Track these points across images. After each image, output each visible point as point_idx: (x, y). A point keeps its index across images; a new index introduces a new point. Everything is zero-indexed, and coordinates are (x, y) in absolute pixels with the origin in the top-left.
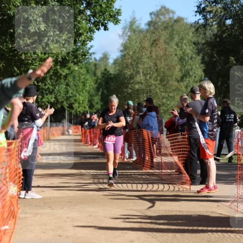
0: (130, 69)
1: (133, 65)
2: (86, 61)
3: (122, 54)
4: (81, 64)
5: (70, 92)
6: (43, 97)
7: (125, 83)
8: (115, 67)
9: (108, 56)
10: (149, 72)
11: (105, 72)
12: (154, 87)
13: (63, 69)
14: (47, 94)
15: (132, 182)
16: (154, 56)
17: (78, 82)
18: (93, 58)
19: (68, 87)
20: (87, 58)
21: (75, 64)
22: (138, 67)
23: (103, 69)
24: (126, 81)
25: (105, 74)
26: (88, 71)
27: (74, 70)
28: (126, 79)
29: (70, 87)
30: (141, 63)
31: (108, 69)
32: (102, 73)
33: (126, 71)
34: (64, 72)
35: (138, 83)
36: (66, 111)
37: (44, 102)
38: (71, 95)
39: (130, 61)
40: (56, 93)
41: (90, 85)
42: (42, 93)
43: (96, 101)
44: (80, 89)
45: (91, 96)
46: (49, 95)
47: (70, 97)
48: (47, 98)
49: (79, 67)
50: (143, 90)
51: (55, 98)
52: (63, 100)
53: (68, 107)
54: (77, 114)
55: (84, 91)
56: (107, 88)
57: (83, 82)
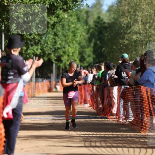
0: (127, 17)
1: (130, 12)
2: (76, 8)
4: (71, 11)
5: (58, 43)
6: (28, 48)
7: (121, 33)
8: (110, 15)
9: (101, 2)
10: (148, 21)
11: (98, 20)
13: (51, 17)
14: (32, 45)
15: (128, 146)
17: (67, 31)
18: (85, 5)
19: (56, 38)
20: (78, 5)
21: (65, 11)
22: (136, 15)
23: (96, 17)
24: (122, 31)
25: (98, 23)
26: (78, 19)
27: (63, 18)
28: (121, 29)
29: (59, 37)
30: (140, 10)
31: (102, 17)
32: (95, 22)
33: (122, 20)
34: (51, 20)
35: (136, 33)
36: (54, 65)
37: (29, 54)
38: (59, 46)
39: (126, 8)
40: (43, 43)
41: (80, 36)
42: (27, 44)
43: (87, 53)
44: (70, 40)
45: (82, 47)
46: (34, 46)
47: (58, 48)
48: (32, 50)
49: (69, 14)
50: (142, 41)
51: (41, 49)
52: (50, 52)
53: (55, 60)
54: (66, 68)
55: (74, 42)
56: (100, 39)
57: (73, 32)
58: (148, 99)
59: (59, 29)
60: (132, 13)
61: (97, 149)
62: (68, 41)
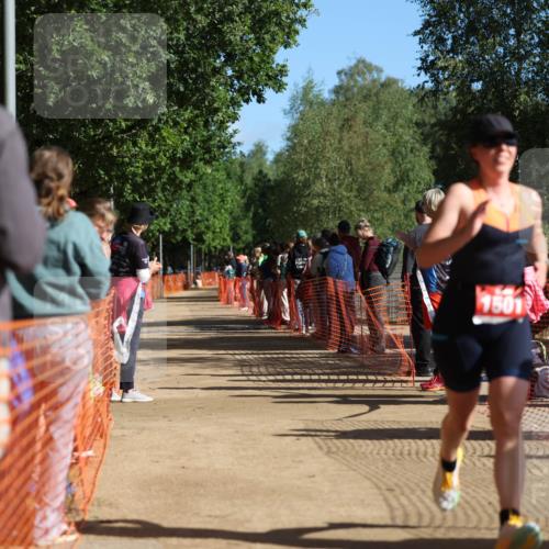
0: (304, 170)
1: (309, 163)
2: (225, 158)
3: (290, 143)
4: (217, 163)
5: (198, 213)
7: (295, 195)
8: (278, 168)
9: (264, 149)
10: (337, 175)
11: (259, 177)
12: (346, 202)
13: (185, 172)
16: (346, 148)
17: (211, 194)
18: (238, 152)
19: (195, 204)
20: (227, 153)
21: (208, 162)
22: (317, 167)
23: (256, 171)
24: (296, 192)
25: (259, 180)
26: (229, 175)
27: (204, 174)
28: (296, 189)
29: (198, 204)
30: (324, 160)
31: (265, 171)
32: (254, 179)
33: (295, 176)
34: (186, 177)
35: (319, 195)
36: (192, 247)
37: (152, 231)
38: (199, 218)
39: (303, 156)
40: (174, 214)
41: (232, 201)
43: (243, 228)
44: (216, 208)
45: (235, 219)
46: (160, 218)
47: (198, 220)
48: (158, 224)
49: (214, 168)
50: (328, 207)
51: (171, 224)
52: (185, 228)
53: (194, 240)
54: (210, 251)
55: (223, 211)
56: (263, 205)
57: (221, 195)
60: (311, 165)
62: (213, 209)
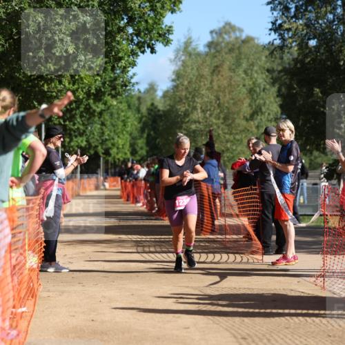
0: (184, 103)
1: (188, 98)
2: (127, 94)
3: (175, 84)
4: (121, 97)
5: (106, 134)
6: (71, 140)
7: (178, 122)
8: (165, 101)
9: (155, 87)
10: (209, 108)
11: (152, 108)
12: (215, 127)
13: (97, 104)
14: (76, 137)
16: (216, 88)
17: (116, 120)
18: (136, 90)
19: (104, 127)
20: (129, 90)
21: (114, 97)
22: (194, 101)
23: (149, 103)
24: (179, 119)
25: (152, 110)
26: (129, 106)
27: (111, 105)
28: (179, 117)
29: (107, 127)
30: (199, 96)
31: (156, 104)
32: (148, 109)
33: (179, 107)
34: (98, 107)
35: (195, 122)
36: (102, 159)
37: (72, 147)
38: (107, 137)
39: (184, 94)
40: (88, 134)
41: (132, 125)
42: (70, 135)
43: (140, 145)
44: (119, 130)
45: (134, 138)
46: (79, 137)
47: (106, 140)
48: (77, 142)
49: (119, 101)
50: (202, 131)
51: (86, 141)
52: (97, 144)
54: (115, 162)
55: (124, 132)
56: (154, 129)
57: (123, 121)
58: (209, 197)
59: (107, 117)
60: (190, 99)
61: (151, 254)
62: (117, 131)
